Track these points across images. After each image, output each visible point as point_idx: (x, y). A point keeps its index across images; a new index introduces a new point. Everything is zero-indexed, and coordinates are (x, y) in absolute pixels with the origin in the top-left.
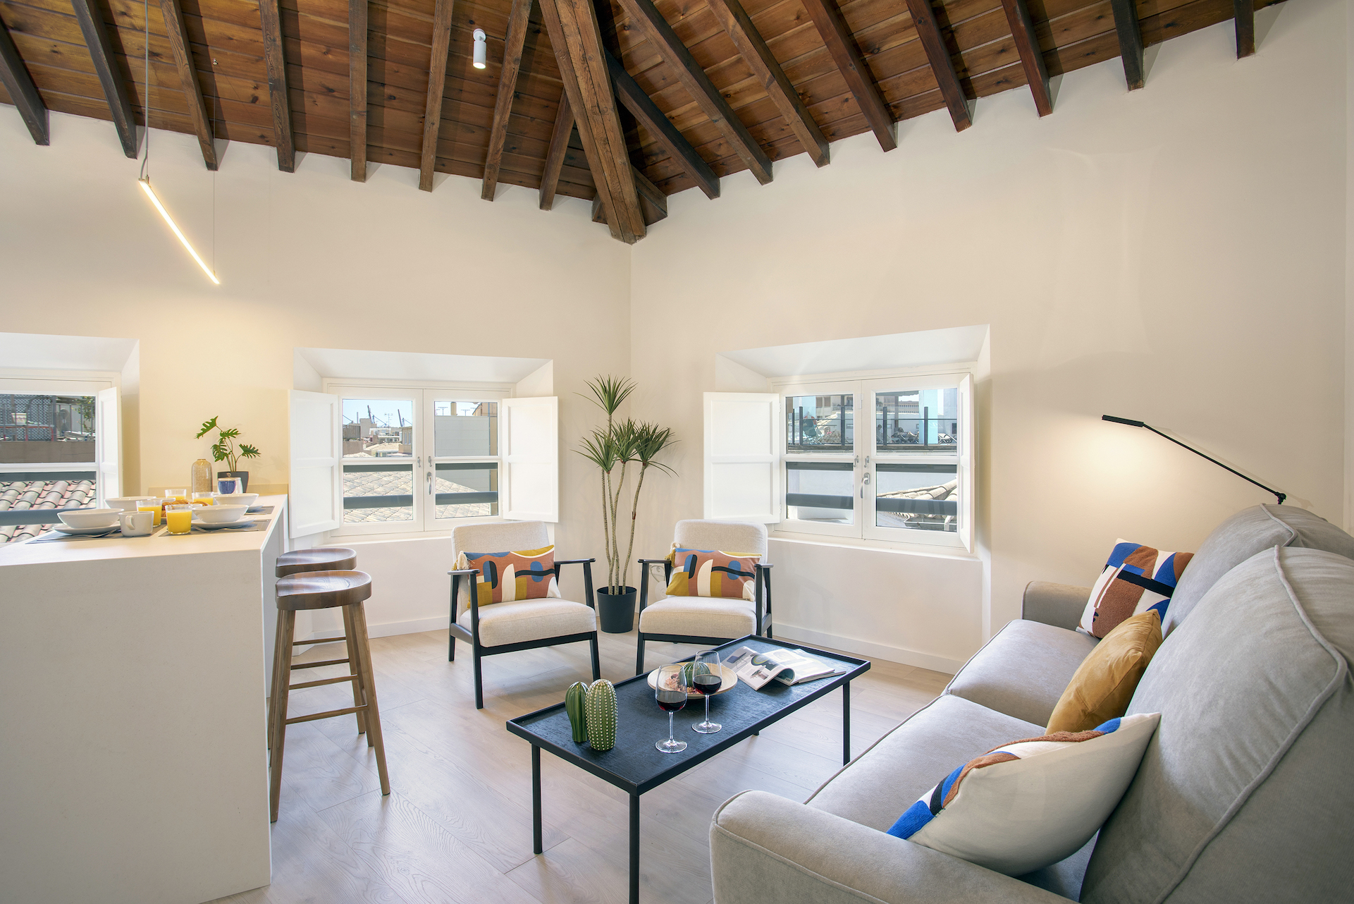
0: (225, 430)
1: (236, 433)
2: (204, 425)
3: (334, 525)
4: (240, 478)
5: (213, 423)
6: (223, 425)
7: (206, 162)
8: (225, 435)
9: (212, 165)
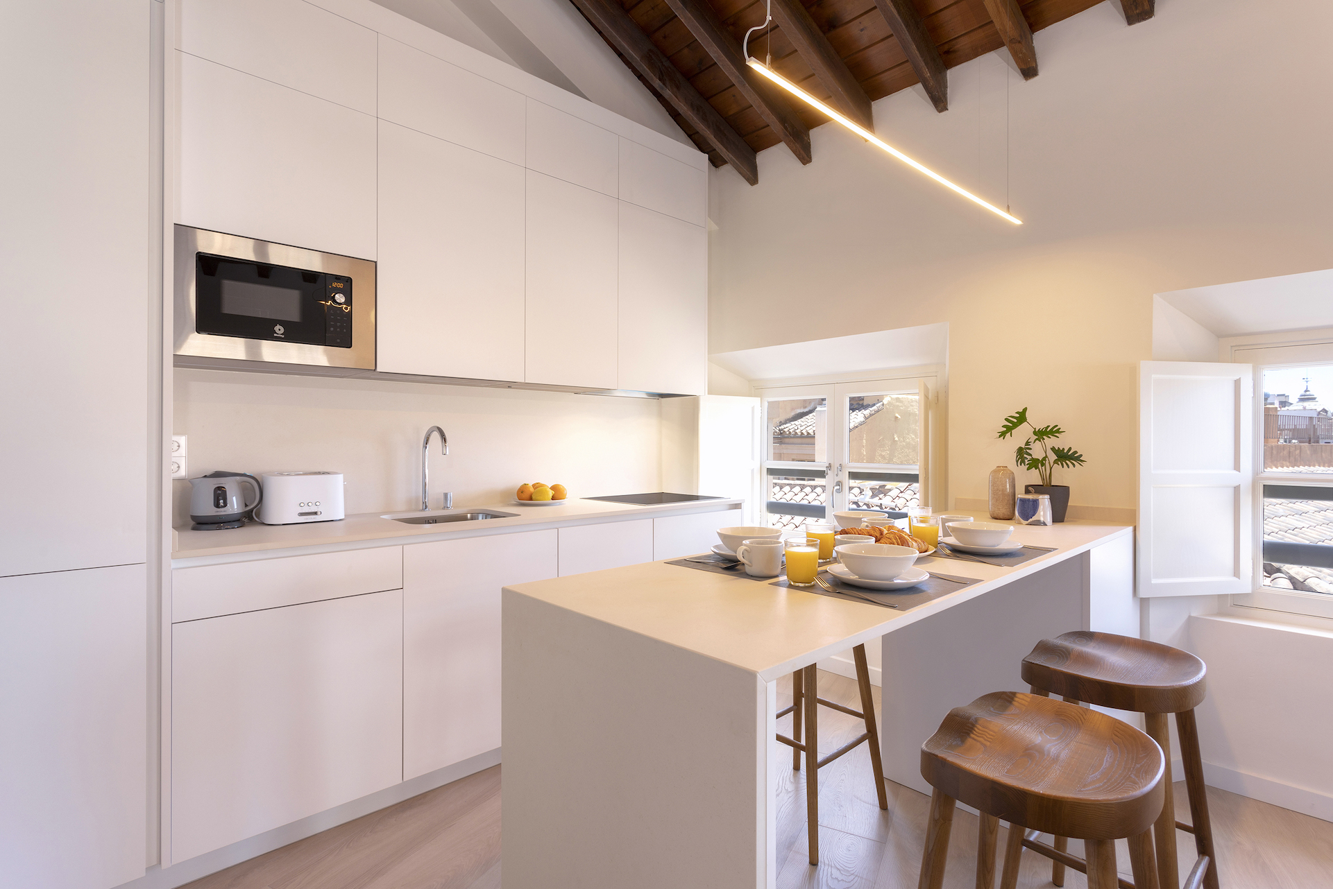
0: (1040, 426)
1: (1058, 431)
2: (1006, 419)
3: (1243, 585)
4: (1047, 497)
5: (1022, 417)
6: (1037, 420)
7: (1021, 69)
8: (1041, 434)
9: (1029, 71)
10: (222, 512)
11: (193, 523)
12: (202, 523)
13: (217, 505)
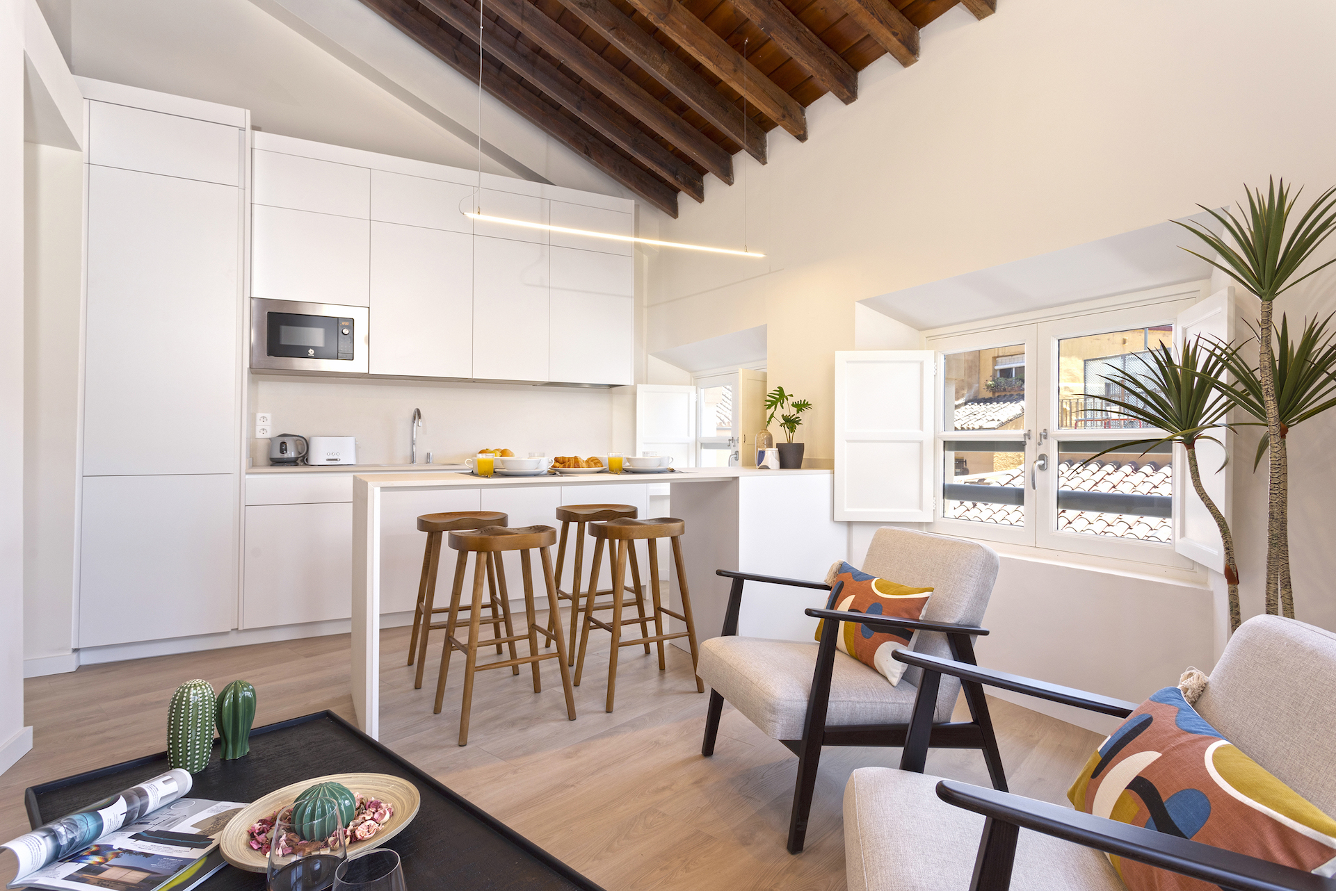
7: (798, 136)
10: (286, 456)
11: (271, 463)
12: (276, 462)
13: (282, 452)
